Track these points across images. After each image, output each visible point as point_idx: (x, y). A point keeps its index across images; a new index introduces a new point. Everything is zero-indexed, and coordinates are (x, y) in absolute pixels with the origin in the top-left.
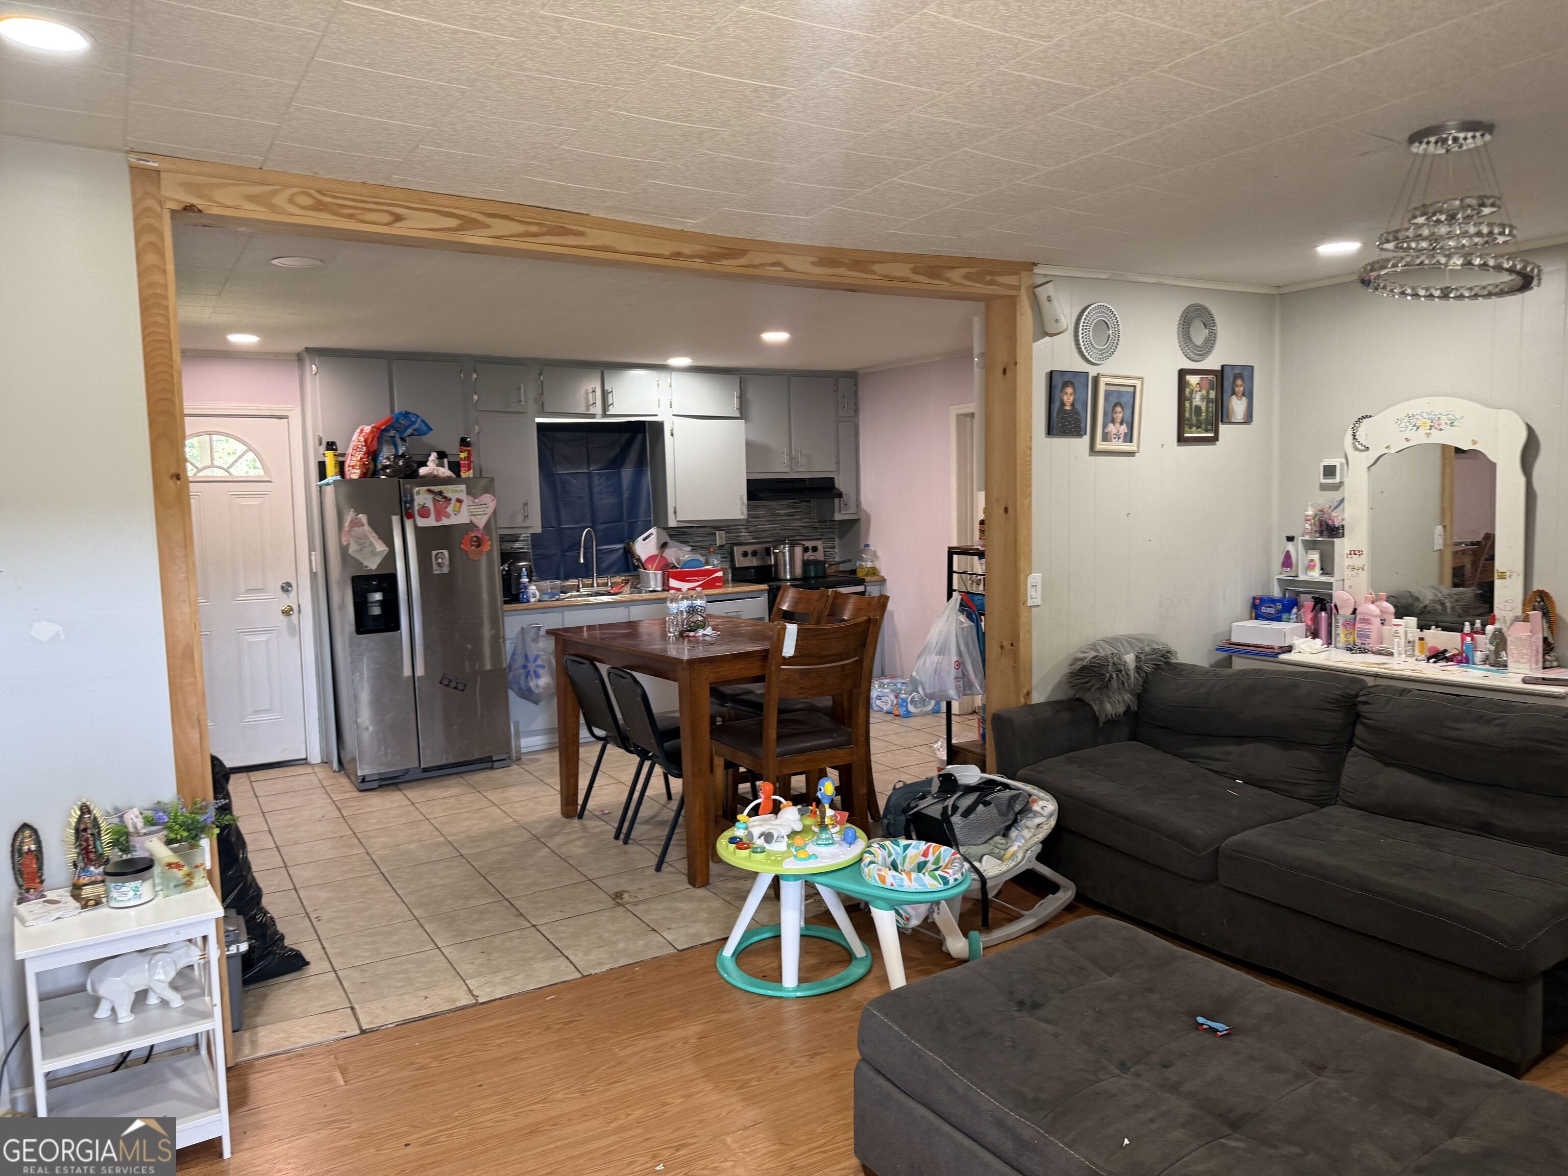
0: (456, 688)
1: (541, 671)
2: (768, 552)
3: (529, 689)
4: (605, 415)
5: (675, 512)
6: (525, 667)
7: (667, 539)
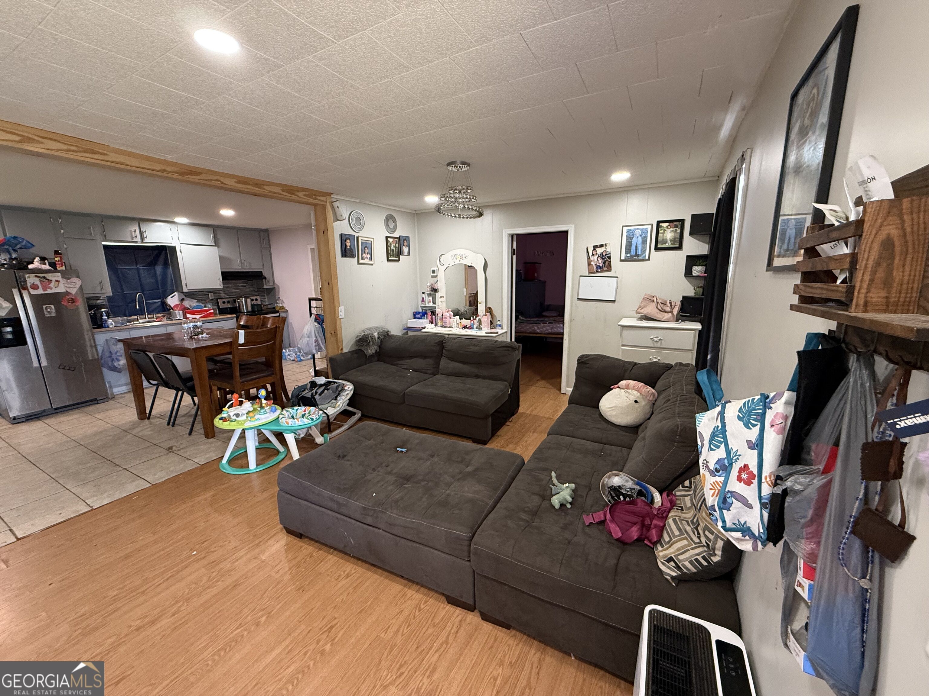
0: (69, 369)
1: (120, 358)
2: (235, 301)
3: (114, 366)
4: (142, 242)
5: (186, 285)
6: (111, 357)
7: (184, 297)
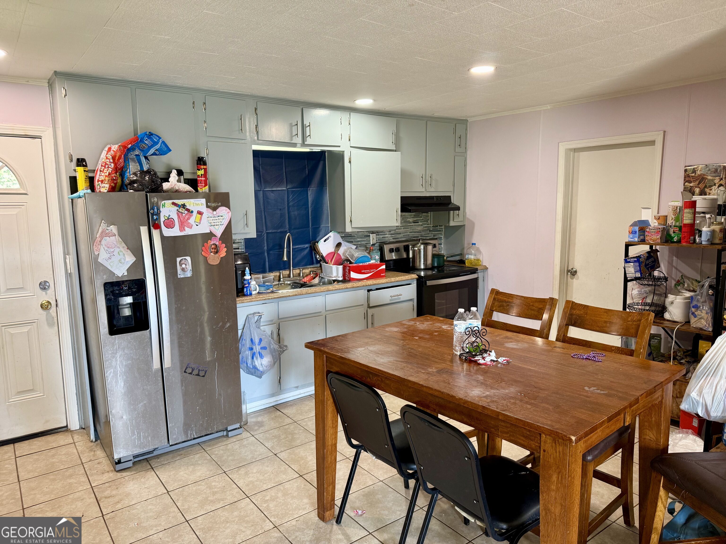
0: (198, 375)
1: (263, 352)
2: (406, 249)
3: (255, 367)
4: (304, 144)
5: (351, 221)
6: (251, 349)
7: (341, 240)
